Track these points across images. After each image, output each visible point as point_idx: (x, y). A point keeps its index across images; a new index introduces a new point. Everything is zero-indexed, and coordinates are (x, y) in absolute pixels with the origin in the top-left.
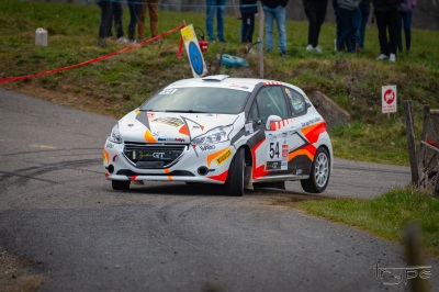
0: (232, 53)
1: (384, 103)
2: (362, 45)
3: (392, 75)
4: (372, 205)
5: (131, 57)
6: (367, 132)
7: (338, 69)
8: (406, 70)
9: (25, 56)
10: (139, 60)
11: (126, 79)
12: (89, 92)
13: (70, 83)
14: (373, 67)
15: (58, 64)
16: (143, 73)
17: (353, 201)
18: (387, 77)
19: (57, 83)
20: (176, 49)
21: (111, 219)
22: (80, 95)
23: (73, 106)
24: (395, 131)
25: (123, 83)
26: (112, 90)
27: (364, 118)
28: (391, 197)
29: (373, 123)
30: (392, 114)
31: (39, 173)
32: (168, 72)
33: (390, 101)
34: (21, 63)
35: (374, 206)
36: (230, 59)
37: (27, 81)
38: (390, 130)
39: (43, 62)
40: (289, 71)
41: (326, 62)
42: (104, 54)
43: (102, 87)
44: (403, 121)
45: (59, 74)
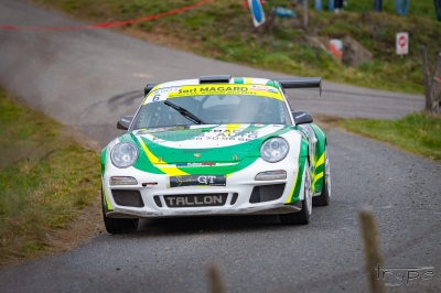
0: (284, 6)
1: (399, 47)
4: (397, 125)
5: (207, 9)
6: (385, 68)
7: (364, 19)
8: (415, 21)
9: (127, 6)
10: (213, 10)
11: (203, 25)
12: (175, 34)
13: (162, 27)
15: (152, 12)
16: (218, 20)
17: (379, 122)
18: (400, 26)
19: (151, 27)
20: (242, 2)
22: (169, 36)
23: (164, 44)
24: (407, 68)
25: (201, 28)
26: (193, 32)
27: (383, 57)
28: (410, 119)
29: (390, 61)
30: (404, 55)
32: (235, 21)
33: (403, 45)
34: (124, 11)
35: (399, 126)
36: (282, 11)
37: (129, 25)
38: (403, 67)
39: (141, 11)
40: (326, 21)
41: (355, 14)
42: (187, 5)
43: (185, 30)
44: (413, 60)
45: (153, 20)
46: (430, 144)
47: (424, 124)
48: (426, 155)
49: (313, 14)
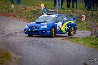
0: (51, 9)
1: (82, 19)
2: (77, 7)
3: (84, 13)
5: (31, 10)
6: (79, 24)
7: (73, 12)
8: (86, 12)
9: (9, 10)
10: (32, 11)
11: (30, 15)
12: (23, 17)
13: (19, 16)
14: (80, 11)
15: (16, 12)
16: (34, 13)
18: (83, 13)
19: (16, 16)
20: (40, 8)
21: (31, 43)
22: (21, 18)
23: (20, 20)
24: (85, 24)
26: (27, 17)
27: (78, 22)
29: (80, 22)
30: (84, 21)
31: (15, 34)
32: (39, 13)
33: (83, 18)
34: (9, 12)
35: (84, 40)
36: (51, 10)
37: (10, 15)
38: (84, 24)
39: (13, 12)
40: (63, 13)
41: (70, 10)
42: (26, 10)
43: (25, 16)
44: (86, 22)
45: (16, 14)
46: (93, 44)
47: (91, 39)
48: (92, 47)
49: (59, 11)
